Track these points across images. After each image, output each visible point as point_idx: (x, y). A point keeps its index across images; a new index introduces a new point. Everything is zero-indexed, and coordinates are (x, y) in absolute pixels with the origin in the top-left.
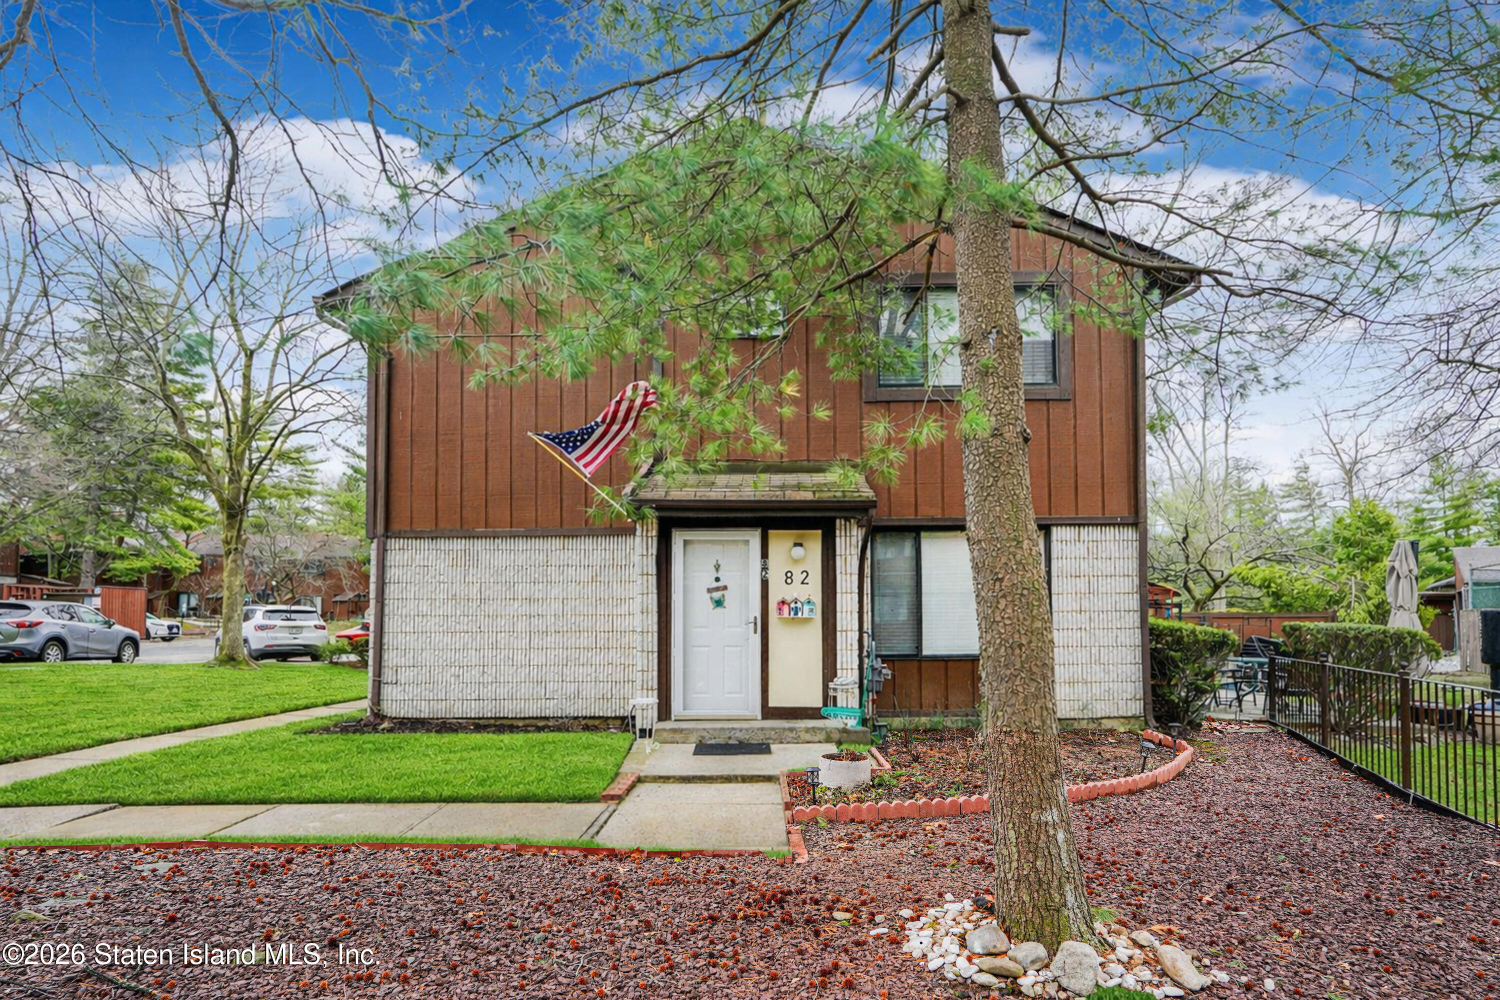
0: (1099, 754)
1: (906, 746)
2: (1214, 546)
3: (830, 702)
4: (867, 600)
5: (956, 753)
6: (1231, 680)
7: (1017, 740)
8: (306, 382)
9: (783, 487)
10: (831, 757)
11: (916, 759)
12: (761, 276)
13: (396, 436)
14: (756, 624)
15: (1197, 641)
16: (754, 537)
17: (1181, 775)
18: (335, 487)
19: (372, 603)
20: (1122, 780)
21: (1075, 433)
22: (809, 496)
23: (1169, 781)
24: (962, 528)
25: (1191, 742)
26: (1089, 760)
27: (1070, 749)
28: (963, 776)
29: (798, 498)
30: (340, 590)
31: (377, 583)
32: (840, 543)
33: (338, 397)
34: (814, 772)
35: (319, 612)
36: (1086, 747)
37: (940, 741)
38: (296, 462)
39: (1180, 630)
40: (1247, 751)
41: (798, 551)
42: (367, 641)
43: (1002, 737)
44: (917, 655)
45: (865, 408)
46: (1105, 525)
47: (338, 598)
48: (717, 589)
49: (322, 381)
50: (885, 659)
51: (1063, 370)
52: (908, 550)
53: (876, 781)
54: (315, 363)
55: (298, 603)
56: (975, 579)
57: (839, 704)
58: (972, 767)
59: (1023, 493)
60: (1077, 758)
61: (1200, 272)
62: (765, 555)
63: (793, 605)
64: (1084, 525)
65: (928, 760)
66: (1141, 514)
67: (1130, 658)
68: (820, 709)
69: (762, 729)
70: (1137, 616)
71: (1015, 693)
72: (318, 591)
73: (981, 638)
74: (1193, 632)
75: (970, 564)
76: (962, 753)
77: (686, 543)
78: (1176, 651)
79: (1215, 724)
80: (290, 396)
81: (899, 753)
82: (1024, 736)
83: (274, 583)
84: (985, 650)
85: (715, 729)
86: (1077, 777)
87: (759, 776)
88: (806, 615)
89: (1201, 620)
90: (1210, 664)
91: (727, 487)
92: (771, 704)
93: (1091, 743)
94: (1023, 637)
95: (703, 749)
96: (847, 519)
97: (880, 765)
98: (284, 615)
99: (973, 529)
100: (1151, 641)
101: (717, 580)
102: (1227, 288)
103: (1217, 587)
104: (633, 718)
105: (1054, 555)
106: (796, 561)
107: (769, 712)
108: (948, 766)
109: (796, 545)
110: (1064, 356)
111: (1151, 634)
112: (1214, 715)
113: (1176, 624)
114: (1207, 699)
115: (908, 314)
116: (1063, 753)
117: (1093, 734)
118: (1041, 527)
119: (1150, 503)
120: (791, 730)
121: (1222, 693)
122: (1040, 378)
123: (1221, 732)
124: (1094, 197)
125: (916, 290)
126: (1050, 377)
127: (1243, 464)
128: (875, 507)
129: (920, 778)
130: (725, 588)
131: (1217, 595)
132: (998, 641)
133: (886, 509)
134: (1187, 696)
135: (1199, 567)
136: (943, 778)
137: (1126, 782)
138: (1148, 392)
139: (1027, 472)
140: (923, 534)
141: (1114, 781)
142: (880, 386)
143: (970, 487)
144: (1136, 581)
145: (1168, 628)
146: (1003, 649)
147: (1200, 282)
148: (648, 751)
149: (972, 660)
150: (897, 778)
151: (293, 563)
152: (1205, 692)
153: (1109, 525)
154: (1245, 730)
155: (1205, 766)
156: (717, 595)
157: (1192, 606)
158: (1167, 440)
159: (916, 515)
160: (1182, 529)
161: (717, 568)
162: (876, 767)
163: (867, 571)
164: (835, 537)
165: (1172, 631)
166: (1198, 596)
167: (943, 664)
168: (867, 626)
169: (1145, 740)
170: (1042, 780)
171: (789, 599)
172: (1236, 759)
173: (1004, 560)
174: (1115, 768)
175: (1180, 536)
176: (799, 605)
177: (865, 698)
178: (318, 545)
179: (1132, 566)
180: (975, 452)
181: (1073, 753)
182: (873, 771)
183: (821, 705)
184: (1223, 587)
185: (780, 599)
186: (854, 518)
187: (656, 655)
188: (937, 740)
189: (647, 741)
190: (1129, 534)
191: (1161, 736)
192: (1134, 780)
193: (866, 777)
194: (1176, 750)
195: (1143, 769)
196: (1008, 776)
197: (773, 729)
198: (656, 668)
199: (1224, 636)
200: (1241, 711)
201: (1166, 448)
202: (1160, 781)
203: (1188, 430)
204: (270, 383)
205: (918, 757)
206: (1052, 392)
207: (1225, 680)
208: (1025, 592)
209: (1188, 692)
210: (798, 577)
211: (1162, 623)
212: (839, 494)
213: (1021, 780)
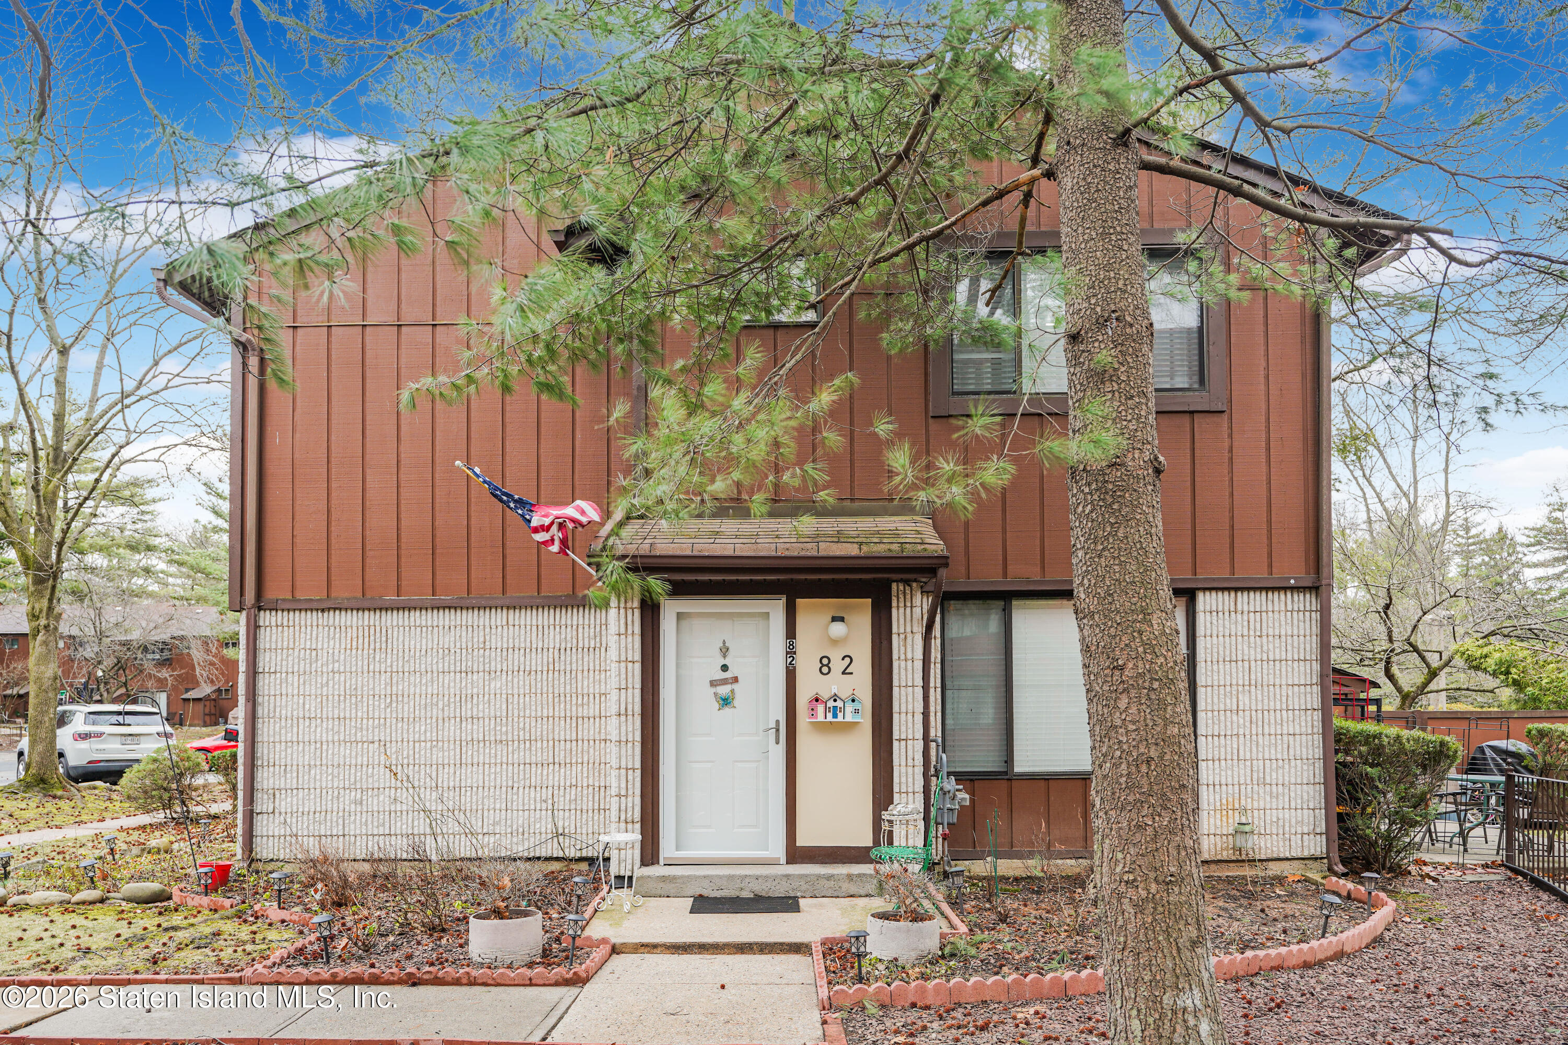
0: (1263, 911)
1: (989, 901)
2: (1428, 617)
3: (883, 839)
4: (935, 696)
5: (1060, 909)
6: (1452, 807)
7: (1144, 894)
8: (143, 391)
9: (816, 538)
10: (884, 916)
11: (1003, 918)
12: (784, 240)
13: (271, 468)
14: (778, 730)
15: (1403, 750)
16: (776, 608)
17: (1378, 941)
18: (183, 538)
19: (242, 700)
20: (1294, 948)
21: (1231, 459)
22: (853, 550)
23: (1360, 949)
24: (1068, 594)
25: (1392, 894)
26: (1247, 920)
27: (1221, 904)
28: (1070, 943)
29: (838, 553)
30: (190, 681)
31: (247, 672)
32: (898, 616)
33: (188, 412)
34: (860, 937)
35: (165, 714)
36: (1244, 902)
37: (1038, 893)
38: (131, 501)
39: (1378, 736)
40: (1472, 907)
41: (838, 629)
42: (234, 757)
43: (1122, 888)
44: (1006, 773)
45: (934, 426)
46: (1273, 589)
47: (191, 695)
48: (724, 682)
49: (166, 388)
50: (960, 777)
51: (1215, 371)
52: (994, 624)
53: (947, 950)
54: (156, 363)
55: (135, 701)
56: (1085, 666)
57: (896, 843)
58: (1082, 930)
59: (1154, 545)
60: (1231, 917)
61: (1409, 230)
62: (791, 633)
63: (831, 704)
64: (1242, 589)
65: (1020, 920)
66: (1325, 572)
67: (1307, 776)
68: (868, 849)
69: (787, 876)
70: (1318, 716)
71: (1140, 827)
72: (161, 684)
73: (1093, 748)
74: (1398, 738)
75: (1078, 646)
76: (1068, 911)
77: (680, 616)
78: (1372, 766)
79: (1427, 869)
80: (122, 410)
81: (980, 909)
82: (1154, 887)
83: (100, 673)
84: (1101, 766)
85: (720, 877)
86: (1230, 943)
87: (782, 944)
88: (849, 718)
89: (1410, 722)
90: (1422, 782)
91: (736, 537)
92: (799, 843)
93: (1251, 896)
94: (1153, 748)
95: (702, 904)
96: (907, 582)
97: (952, 926)
98: (114, 719)
99: (1083, 596)
100: (1337, 752)
101: (725, 668)
102: (1443, 251)
103: (1433, 674)
104: (607, 860)
105: (1200, 630)
106: (835, 642)
107: (796, 854)
108: (1048, 928)
109: (834, 619)
110: (1215, 352)
111: (1338, 741)
112: (1426, 857)
113: (1370, 727)
114: (1417, 834)
115: (993, 291)
116: (1209, 911)
117: (1254, 883)
118: (1177, 592)
119: (1337, 557)
120: (829, 877)
121: (1440, 826)
122: (1181, 382)
123: (1435, 880)
124: (1262, 124)
125: (1004, 255)
126: (1196, 378)
127: (1471, 499)
128: (946, 565)
129: (1009, 945)
130: (736, 680)
131: (1432, 686)
132: (1118, 753)
133: (963, 570)
134: (1389, 831)
135: (1407, 647)
136: (1040, 947)
137: (1300, 950)
138: (1335, 399)
139: (1159, 516)
140: (1014, 603)
141: (1283, 950)
142: (954, 393)
143: (1078, 537)
144: (1316, 666)
145: (1361, 733)
146: (1124, 766)
147: (1409, 242)
148: (627, 907)
149: (1084, 779)
150: (977, 945)
151: (126, 644)
152: (1414, 824)
153: (1279, 589)
154: (1469, 878)
155: (1412, 929)
156: (724, 690)
157: (1398, 701)
158: (1362, 469)
159: (1005, 575)
160: (1383, 593)
161: (725, 651)
162: (947, 930)
163: (935, 654)
164: (890, 607)
165: (1368, 738)
166: (1406, 689)
167: (1042, 783)
168: (935, 731)
169: (1328, 891)
170: (1179, 949)
171: (825, 695)
172: (1456, 918)
173: (1126, 640)
174: (1285, 932)
175: (1382, 602)
176: (839, 704)
177: (932, 833)
178: (161, 620)
179: (1311, 645)
180: (1087, 490)
181: (1225, 909)
182: (943, 936)
183: (870, 843)
184: (1443, 674)
185: (811, 695)
186: (915, 581)
187: (638, 773)
188: (1033, 892)
189: (624, 893)
190: (1306, 601)
191: (1350, 886)
192: (1311, 948)
193: (932, 944)
194: (1369, 905)
195: (1324, 933)
196: (1130, 944)
197: (801, 876)
198: (638, 792)
199: (1442, 744)
200: (1465, 850)
201: (1361, 480)
202: (1348, 949)
203: (1391, 454)
204: (94, 392)
205: (1007, 916)
206: (1199, 401)
207: (1442, 808)
208: (1156, 685)
209: (1390, 825)
210: (838, 665)
211: (1354, 726)
212: (895, 547)
213: (1148, 949)
